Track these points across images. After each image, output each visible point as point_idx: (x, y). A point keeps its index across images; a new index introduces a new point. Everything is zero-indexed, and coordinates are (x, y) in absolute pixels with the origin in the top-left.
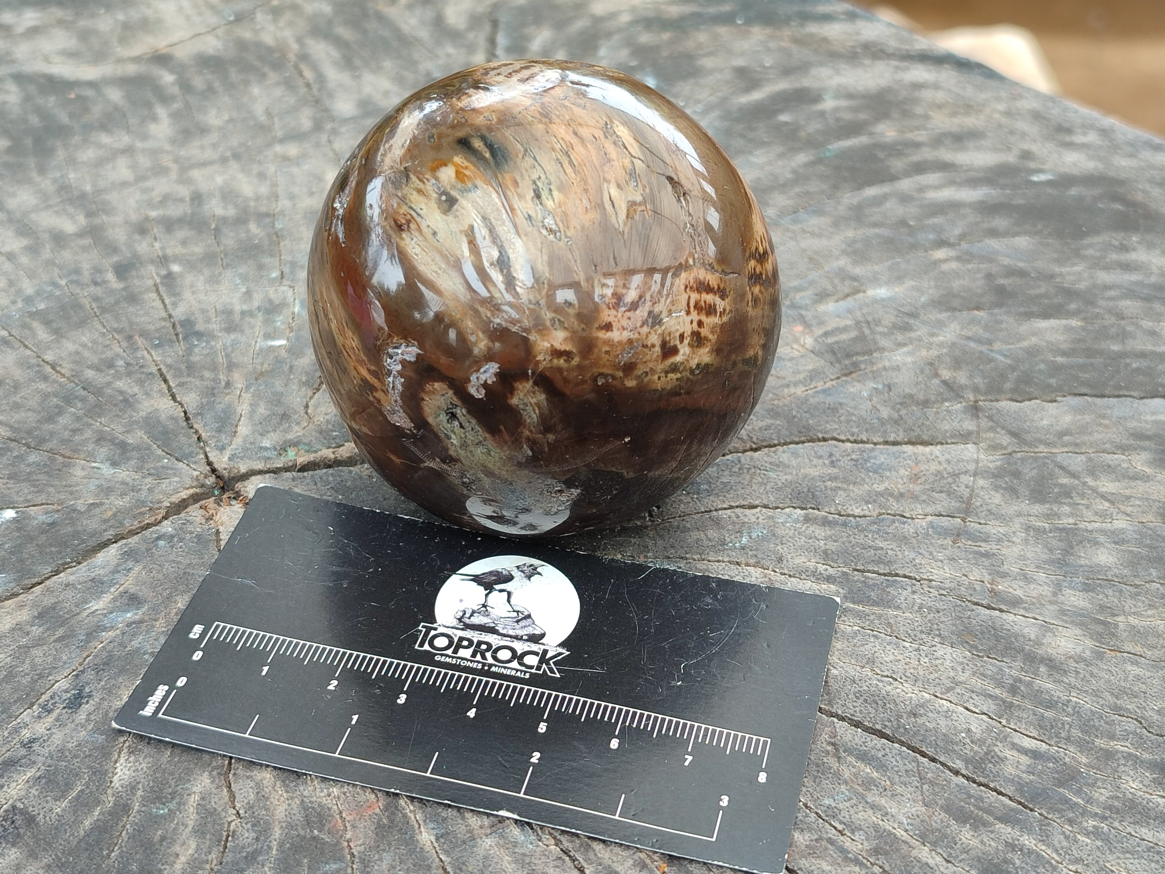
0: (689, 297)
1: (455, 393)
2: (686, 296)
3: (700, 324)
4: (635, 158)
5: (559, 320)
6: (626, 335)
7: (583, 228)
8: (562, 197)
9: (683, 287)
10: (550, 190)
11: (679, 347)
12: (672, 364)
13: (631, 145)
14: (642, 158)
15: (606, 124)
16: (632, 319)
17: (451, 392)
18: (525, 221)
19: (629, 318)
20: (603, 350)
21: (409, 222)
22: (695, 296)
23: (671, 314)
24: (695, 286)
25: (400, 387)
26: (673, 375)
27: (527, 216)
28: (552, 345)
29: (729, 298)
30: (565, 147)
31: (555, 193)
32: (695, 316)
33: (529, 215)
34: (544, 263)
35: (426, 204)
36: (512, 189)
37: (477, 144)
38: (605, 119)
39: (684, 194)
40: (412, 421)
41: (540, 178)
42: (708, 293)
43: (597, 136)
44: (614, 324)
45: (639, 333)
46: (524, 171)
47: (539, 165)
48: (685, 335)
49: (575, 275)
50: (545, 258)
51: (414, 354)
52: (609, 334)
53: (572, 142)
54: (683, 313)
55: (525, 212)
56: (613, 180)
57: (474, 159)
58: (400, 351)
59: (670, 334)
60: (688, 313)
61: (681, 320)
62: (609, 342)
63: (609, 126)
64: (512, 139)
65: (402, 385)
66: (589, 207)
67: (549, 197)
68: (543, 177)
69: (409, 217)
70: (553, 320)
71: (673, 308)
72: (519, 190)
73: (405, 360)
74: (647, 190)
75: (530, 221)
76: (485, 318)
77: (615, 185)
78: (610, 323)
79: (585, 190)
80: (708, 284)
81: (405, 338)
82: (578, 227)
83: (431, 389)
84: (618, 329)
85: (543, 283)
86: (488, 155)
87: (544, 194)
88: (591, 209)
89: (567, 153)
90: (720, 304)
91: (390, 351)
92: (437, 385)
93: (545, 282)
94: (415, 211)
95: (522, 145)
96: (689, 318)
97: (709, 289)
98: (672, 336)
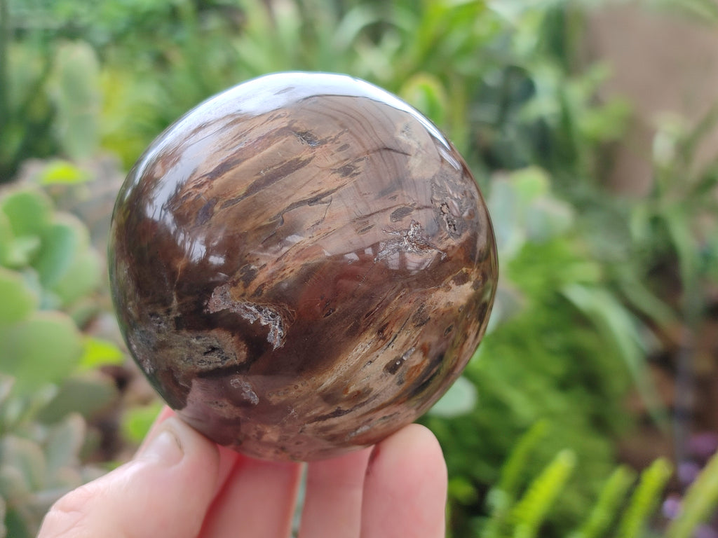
1: (235, 365)
17: (237, 362)
21: (384, 338)
25: (246, 317)
35: (396, 350)
40: (215, 313)
51: (273, 342)
58: (277, 327)
65: (248, 321)
69: (388, 337)
73: (269, 331)
76: (295, 404)
81: (288, 337)
83: (241, 347)
91: (278, 318)
92: (244, 353)
94: (393, 341)
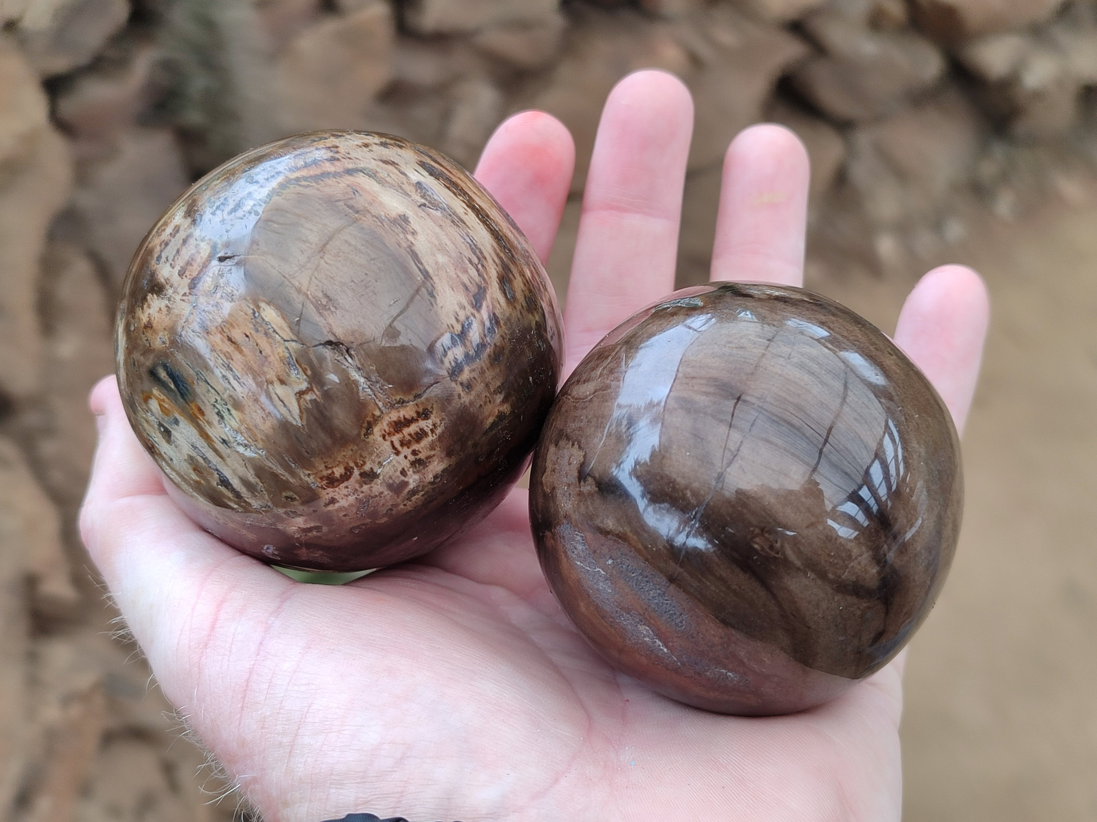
0: (392, 442)
2: (388, 443)
3: (414, 453)
4: (288, 341)
5: (291, 511)
6: (352, 499)
7: (267, 436)
8: (240, 414)
9: (381, 439)
10: (229, 410)
11: (406, 479)
12: (409, 492)
13: (281, 328)
14: (296, 339)
15: (254, 313)
16: (350, 487)
18: (222, 445)
19: (347, 487)
20: (341, 516)
22: (396, 439)
23: (382, 465)
24: (392, 430)
26: (416, 496)
27: (221, 441)
28: (299, 527)
29: (434, 412)
30: (225, 360)
31: (233, 412)
32: (406, 451)
33: (223, 439)
34: (254, 476)
36: (201, 418)
37: (163, 374)
38: (252, 307)
39: (347, 351)
41: (217, 400)
42: (408, 426)
43: (248, 334)
44: (336, 497)
45: (362, 492)
46: (203, 398)
47: (211, 387)
48: (406, 469)
49: (282, 477)
50: (252, 472)
52: (337, 505)
53: (229, 351)
54: (393, 457)
55: (218, 437)
56: (275, 379)
57: (165, 391)
59: (390, 477)
60: (398, 453)
61: (394, 462)
62: (340, 509)
63: (257, 314)
64: (185, 365)
66: (264, 416)
67: (231, 417)
68: (219, 399)
70: (286, 513)
71: (381, 459)
72: (206, 418)
74: (309, 372)
75: (226, 444)
77: (279, 383)
78: (332, 498)
79: (255, 400)
80: (405, 418)
82: (264, 438)
84: (342, 499)
85: (262, 491)
86: (172, 386)
87: (226, 415)
88: (267, 416)
89: (228, 366)
90: (425, 424)
93: (262, 489)
95: (193, 369)
96: (402, 456)
97: (408, 422)
98: (393, 478)
